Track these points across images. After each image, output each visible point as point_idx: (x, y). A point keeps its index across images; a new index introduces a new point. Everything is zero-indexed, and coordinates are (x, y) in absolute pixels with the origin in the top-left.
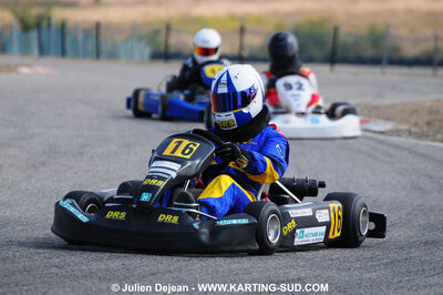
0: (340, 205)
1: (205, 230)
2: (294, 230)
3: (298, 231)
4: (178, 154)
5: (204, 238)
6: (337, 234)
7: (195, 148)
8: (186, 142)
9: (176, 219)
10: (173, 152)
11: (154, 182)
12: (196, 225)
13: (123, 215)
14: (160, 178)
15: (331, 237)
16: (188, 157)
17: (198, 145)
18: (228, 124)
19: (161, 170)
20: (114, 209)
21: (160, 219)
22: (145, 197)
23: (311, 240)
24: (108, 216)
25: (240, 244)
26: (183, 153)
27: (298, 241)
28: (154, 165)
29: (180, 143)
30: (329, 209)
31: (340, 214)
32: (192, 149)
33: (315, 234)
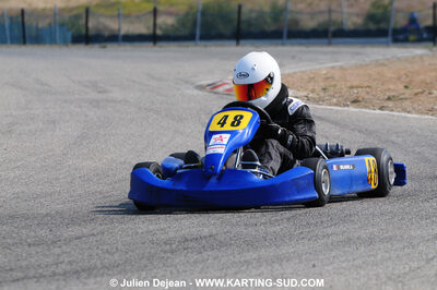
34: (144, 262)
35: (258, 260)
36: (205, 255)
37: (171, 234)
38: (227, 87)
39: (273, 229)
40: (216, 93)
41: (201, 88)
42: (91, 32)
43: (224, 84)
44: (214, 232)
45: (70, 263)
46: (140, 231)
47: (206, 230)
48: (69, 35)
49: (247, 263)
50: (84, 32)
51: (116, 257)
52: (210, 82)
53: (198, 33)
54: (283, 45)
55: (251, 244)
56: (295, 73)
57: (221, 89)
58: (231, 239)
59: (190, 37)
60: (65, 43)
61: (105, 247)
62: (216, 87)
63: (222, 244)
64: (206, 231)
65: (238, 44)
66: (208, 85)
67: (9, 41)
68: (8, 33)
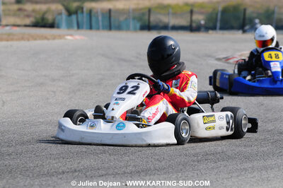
34: (181, 167)
35: (253, 168)
36: (219, 163)
37: (198, 150)
38: (235, 60)
40: (228, 63)
41: (219, 59)
43: (234, 58)
44: (225, 150)
45: (135, 166)
47: (220, 148)
48: (138, 25)
49: (245, 169)
50: (147, 23)
51: (163, 163)
52: (225, 56)
53: (218, 25)
55: (248, 158)
57: (231, 61)
58: (235, 155)
59: (214, 28)
60: (135, 30)
61: (157, 157)
62: (228, 60)
63: (229, 158)
66: (224, 58)
67: (101, 27)
68: (101, 23)
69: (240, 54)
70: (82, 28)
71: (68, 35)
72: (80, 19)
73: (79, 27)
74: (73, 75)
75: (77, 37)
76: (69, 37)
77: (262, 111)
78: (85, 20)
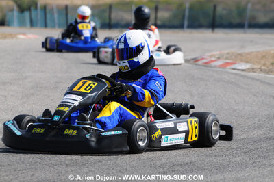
0: (196, 119)
1: (94, 139)
2: (160, 137)
3: (163, 137)
4: (83, 90)
5: (93, 144)
6: (195, 138)
7: (94, 86)
8: (89, 82)
9: (75, 132)
10: (79, 89)
11: (63, 108)
12: (88, 136)
13: (43, 130)
14: (67, 106)
15: (190, 140)
16: (88, 92)
17: (96, 84)
18: (125, 68)
19: (69, 101)
20: (37, 127)
21: (65, 133)
22: (56, 118)
23: (174, 143)
24: (33, 131)
25: (116, 147)
26: (85, 89)
27: (163, 144)
28: (65, 97)
29: (85, 83)
30: (187, 122)
31: (197, 125)
32: (92, 87)
33: (177, 139)
37: (164, 161)
38: (205, 61)
39: (234, 159)
40: (197, 65)
41: (187, 61)
42: (113, 21)
43: (203, 59)
44: (194, 160)
46: (142, 158)
50: (107, 21)
52: (193, 57)
53: (186, 23)
54: (245, 33)
56: (252, 52)
57: (200, 62)
59: (181, 27)
62: (197, 61)
64: (187, 159)
65: (213, 31)
66: (192, 59)
67: (57, 26)
68: (56, 21)
69: (209, 54)
70: (36, 26)
71: (20, 34)
72: (33, 17)
73: (32, 25)
74: (25, 78)
75: (31, 36)
76: (21, 36)
77: (234, 117)
78: (39, 17)
